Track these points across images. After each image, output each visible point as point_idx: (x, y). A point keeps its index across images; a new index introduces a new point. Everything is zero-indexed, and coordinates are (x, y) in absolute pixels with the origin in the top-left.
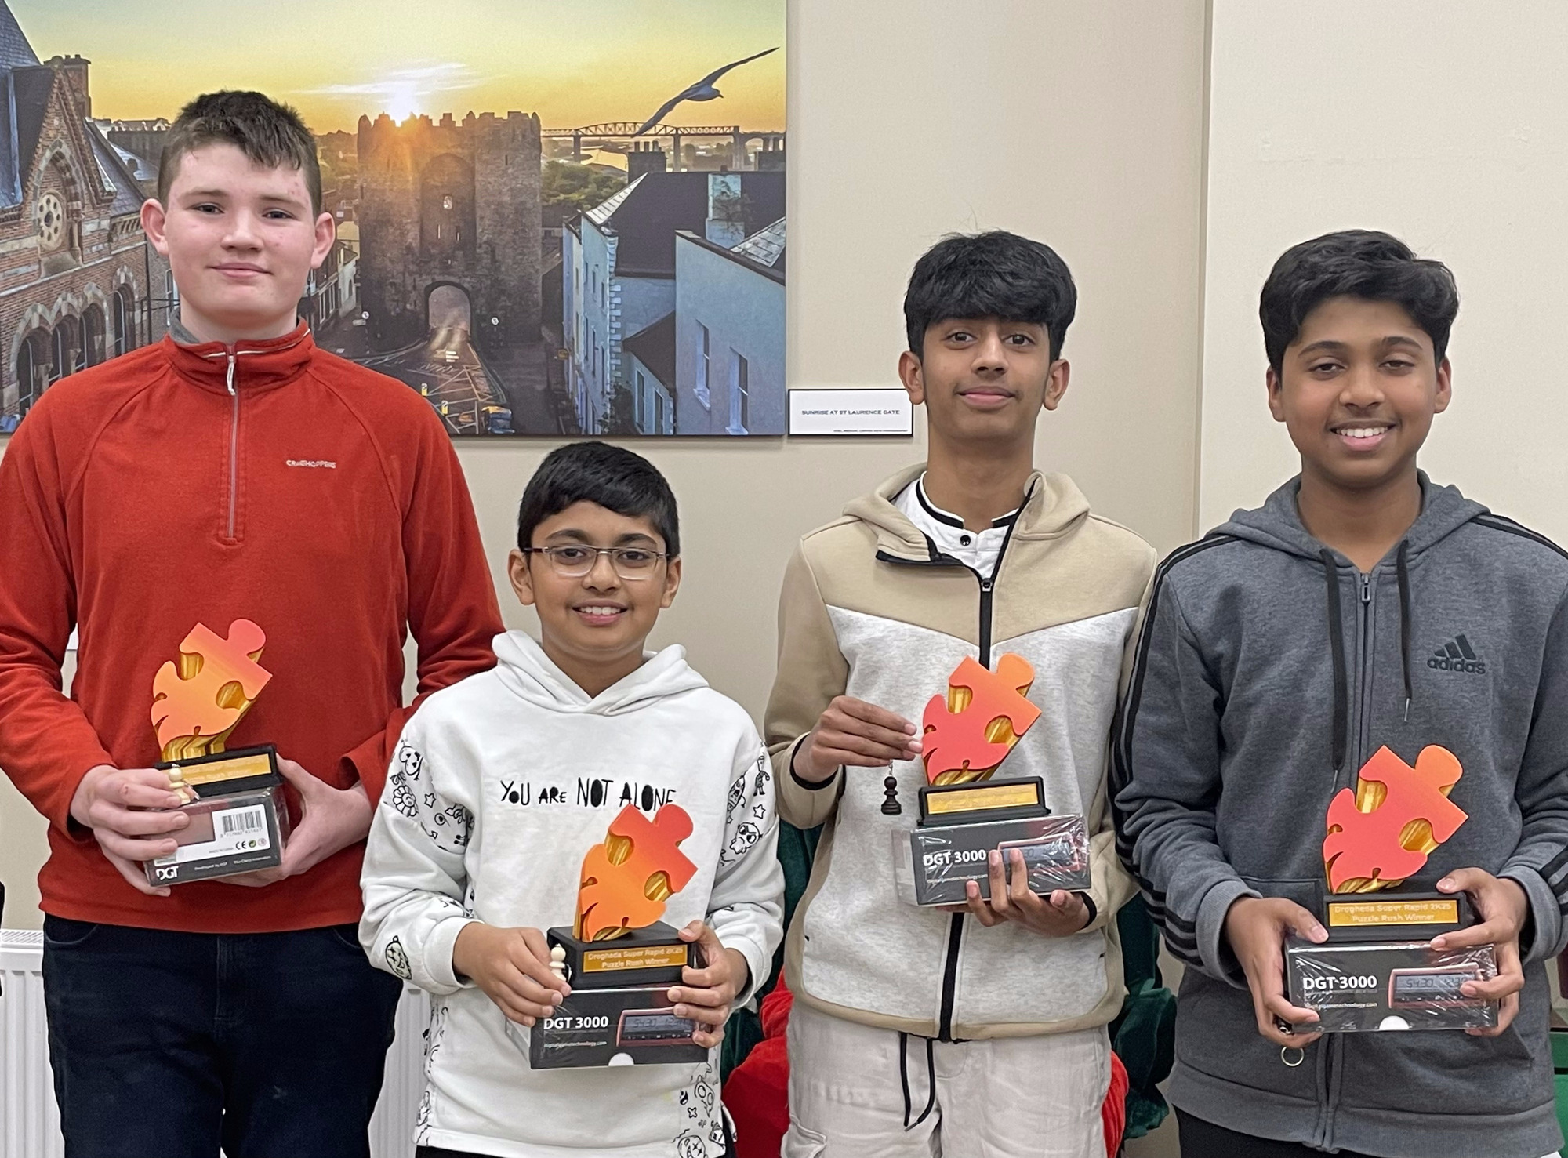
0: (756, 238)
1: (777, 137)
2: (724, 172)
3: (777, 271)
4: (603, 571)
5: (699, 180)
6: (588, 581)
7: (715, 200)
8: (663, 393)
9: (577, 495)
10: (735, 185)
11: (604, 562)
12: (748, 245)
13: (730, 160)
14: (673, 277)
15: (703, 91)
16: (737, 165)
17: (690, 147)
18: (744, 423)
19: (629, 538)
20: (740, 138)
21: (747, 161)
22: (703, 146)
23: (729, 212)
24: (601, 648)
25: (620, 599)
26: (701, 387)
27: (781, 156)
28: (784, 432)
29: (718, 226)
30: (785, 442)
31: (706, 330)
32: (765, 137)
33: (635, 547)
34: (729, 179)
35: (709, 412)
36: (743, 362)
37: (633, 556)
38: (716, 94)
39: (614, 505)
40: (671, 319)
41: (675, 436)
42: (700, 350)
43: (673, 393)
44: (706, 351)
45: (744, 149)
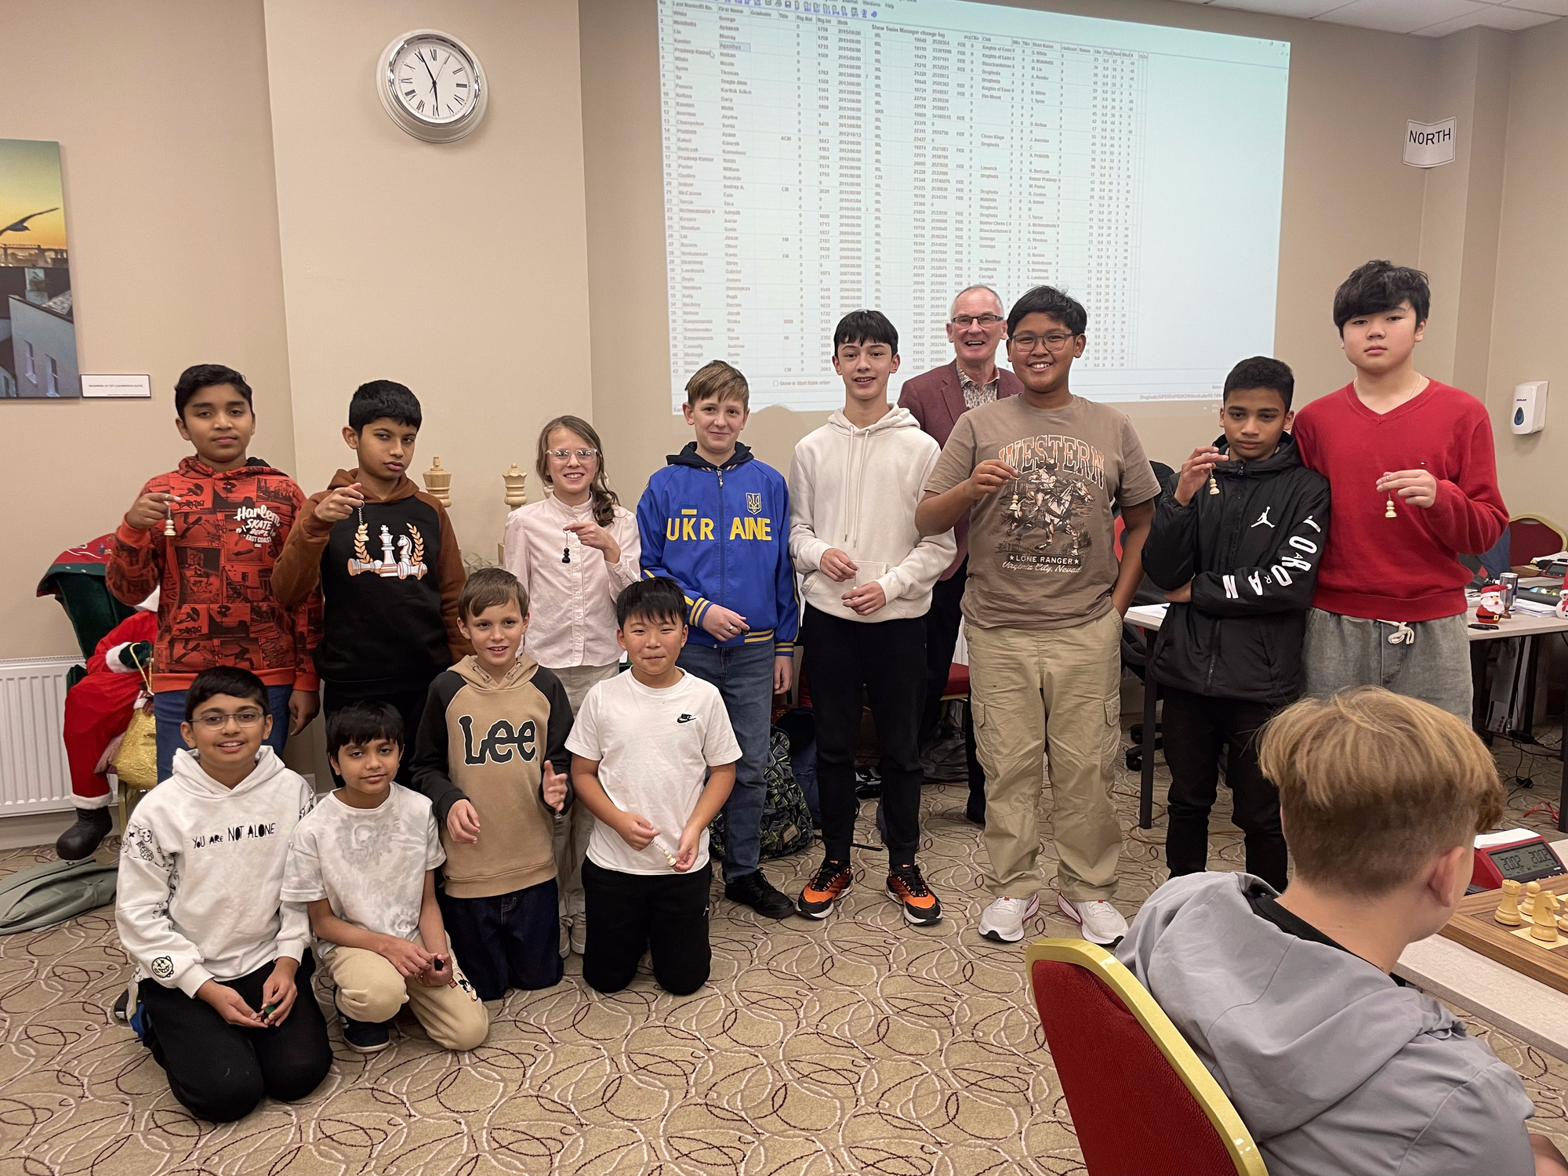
0: (55, 300)
1: (62, 251)
2: (34, 267)
3: (69, 317)
4: (231, 725)
5: (20, 271)
6: (224, 731)
7: (31, 281)
8: (9, 376)
9: (214, 691)
10: (41, 274)
11: (231, 721)
12: (51, 303)
13: (36, 261)
14: (9, 318)
15: (19, 226)
16: (41, 264)
17: (13, 254)
18: (57, 390)
19: (244, 708)
20: (42, 251)
21: (46, 262)
22: (21, 254)
23: (38, 286)
24: (233, 763)
25: (241, 737)
26: (29, 374)
27: (66, 261)
28: (78, 395)
29: (33, 294)
30: (82, 401)
31: (31, 346)
32: (56, 251)
33: (246, 712)
34: (37, 271)
35: (36, 386)
36: (53, 362)
37: (246, 717)
38: (26, 228)
39: (234, 694)
40: (10, 340)
41: (18, 398)
42: (28, 354)
43: (14, 377)
44: (32, 355)
45: (44, 257)
